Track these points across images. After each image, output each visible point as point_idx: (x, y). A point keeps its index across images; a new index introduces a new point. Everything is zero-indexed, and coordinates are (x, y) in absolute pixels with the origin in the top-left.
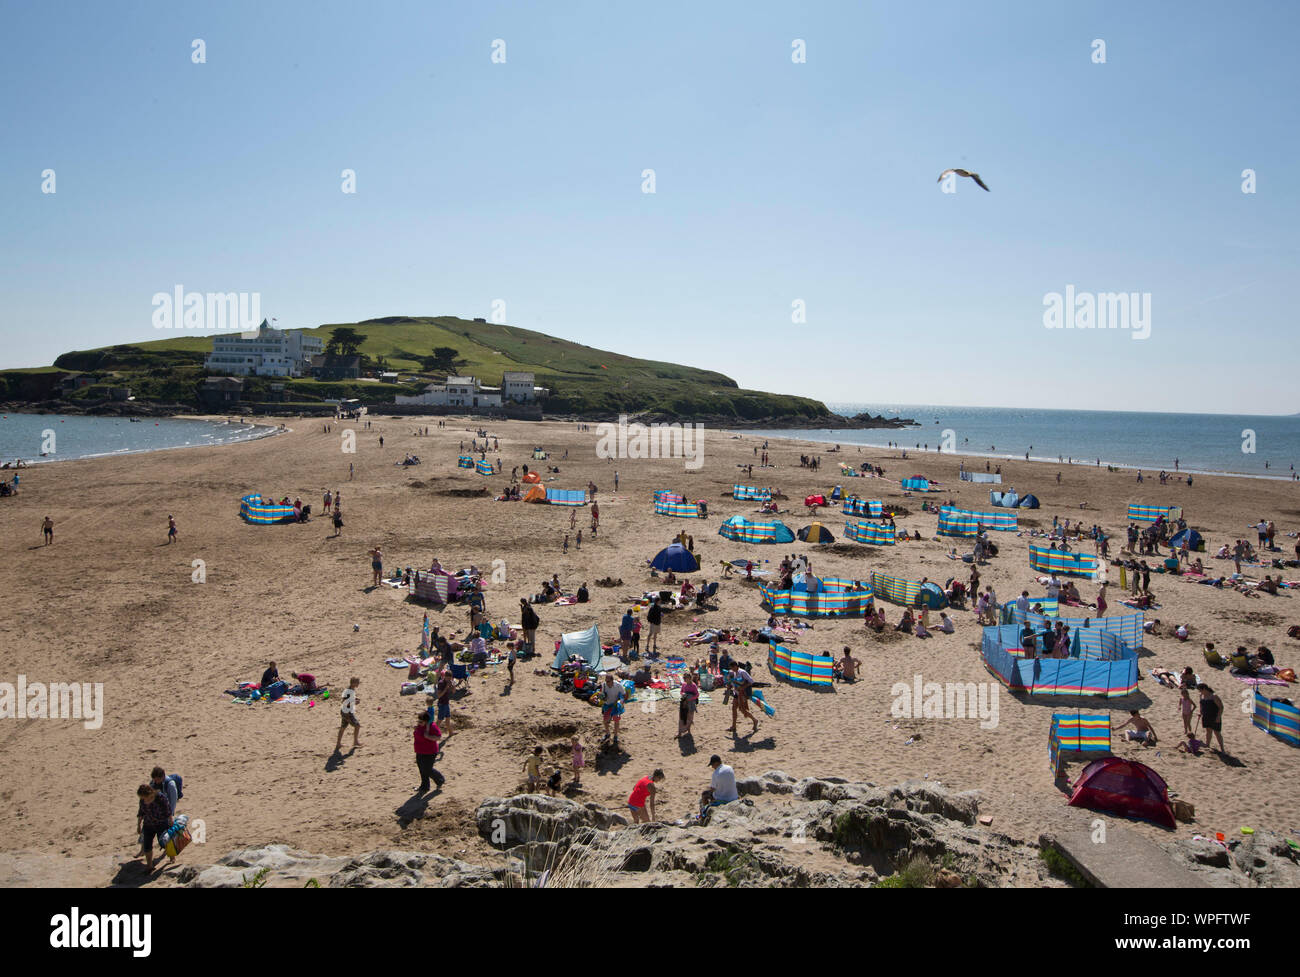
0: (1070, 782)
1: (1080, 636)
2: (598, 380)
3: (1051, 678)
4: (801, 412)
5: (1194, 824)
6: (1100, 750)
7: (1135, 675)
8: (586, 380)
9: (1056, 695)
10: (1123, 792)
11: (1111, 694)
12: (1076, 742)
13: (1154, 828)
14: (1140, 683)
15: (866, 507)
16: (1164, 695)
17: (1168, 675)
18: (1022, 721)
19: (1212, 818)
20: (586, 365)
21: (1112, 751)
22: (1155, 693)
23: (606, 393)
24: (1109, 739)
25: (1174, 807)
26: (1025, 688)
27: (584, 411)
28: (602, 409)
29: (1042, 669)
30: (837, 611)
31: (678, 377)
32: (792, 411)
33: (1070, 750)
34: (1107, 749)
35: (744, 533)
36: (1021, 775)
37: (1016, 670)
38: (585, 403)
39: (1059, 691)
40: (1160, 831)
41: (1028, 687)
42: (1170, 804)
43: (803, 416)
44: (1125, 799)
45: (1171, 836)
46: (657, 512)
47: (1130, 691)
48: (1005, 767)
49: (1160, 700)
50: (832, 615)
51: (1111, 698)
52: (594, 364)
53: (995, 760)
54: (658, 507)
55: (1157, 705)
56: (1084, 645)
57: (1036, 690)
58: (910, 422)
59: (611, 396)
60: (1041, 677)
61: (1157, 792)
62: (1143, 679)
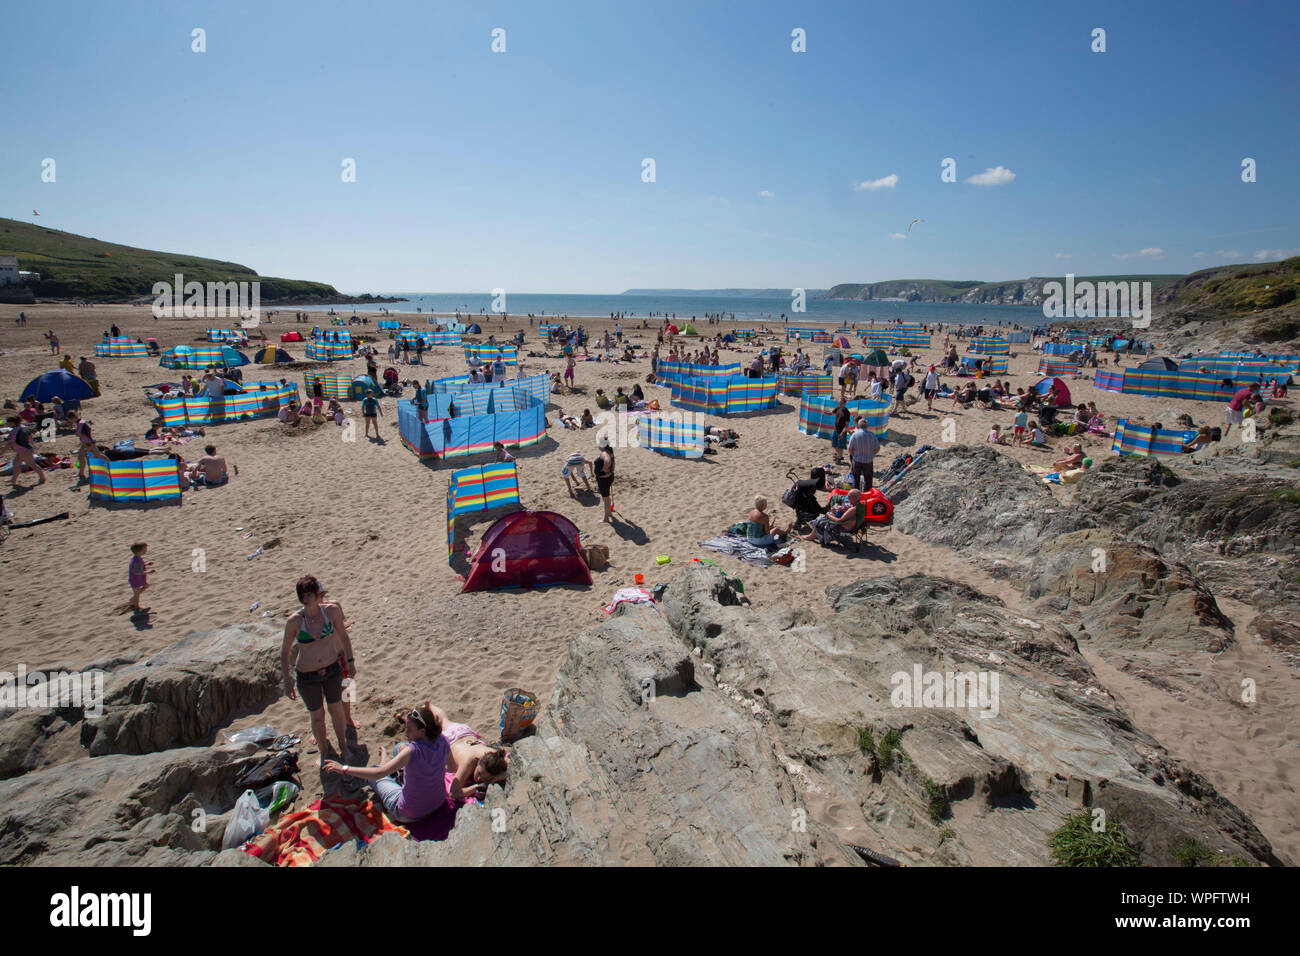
0: (470, 556)
1: (495, 397)
2: (104, 267)
3: (462, 438)
4: (313, 292)
5: (610, 569)
6: (508, 504)
7: (543, 423)
8: (90, 266)
9: (470, 455)
10: (530, 553)
11: (522, 444)
12: (481, 501)
13: (567, 592)
14: (548, 430)
15: (336, 336)
16: (568, 437)
17: (570, 419)
18: (427, 490)
19: (625, 555)
20: (91, 254)
21: (522, 501)
22: (562, 436)
23: (113, 278)
24: (517, 489)
25: (588, 555)
26: (436, 453)
27: (91, 294)
28: (110, 292)
29: (453, 430)
30: (251, 414)
31: (197, 266)
32: (304, 292)
33: (474, 512)
34: (516, 500)
35: (187, 361)
36: (407, 562)
37: (425, 436)
38: (89, 287)
39: (473, 450)
40: (575, 594)
41: (440, 452)
42: (583, 553)
43: (316, 296)
44: (533, 562)
45: (587, 596)
46: (97, 355)
47: (540, 437)
48: (388, 557)
49: (565, 441)
50: (245, 418)
51: (523, 447)
52: (100, 253)
53: (377, 550)
54: (97, 350)
55: (564, 446)
56: (499, 405)
57: (449, 454)
58: (402, 300)
59: (119, 280)
60: (453, 438)
61: (567, 543)
62: (550, 426)
